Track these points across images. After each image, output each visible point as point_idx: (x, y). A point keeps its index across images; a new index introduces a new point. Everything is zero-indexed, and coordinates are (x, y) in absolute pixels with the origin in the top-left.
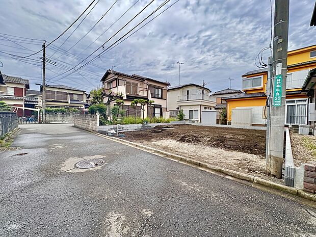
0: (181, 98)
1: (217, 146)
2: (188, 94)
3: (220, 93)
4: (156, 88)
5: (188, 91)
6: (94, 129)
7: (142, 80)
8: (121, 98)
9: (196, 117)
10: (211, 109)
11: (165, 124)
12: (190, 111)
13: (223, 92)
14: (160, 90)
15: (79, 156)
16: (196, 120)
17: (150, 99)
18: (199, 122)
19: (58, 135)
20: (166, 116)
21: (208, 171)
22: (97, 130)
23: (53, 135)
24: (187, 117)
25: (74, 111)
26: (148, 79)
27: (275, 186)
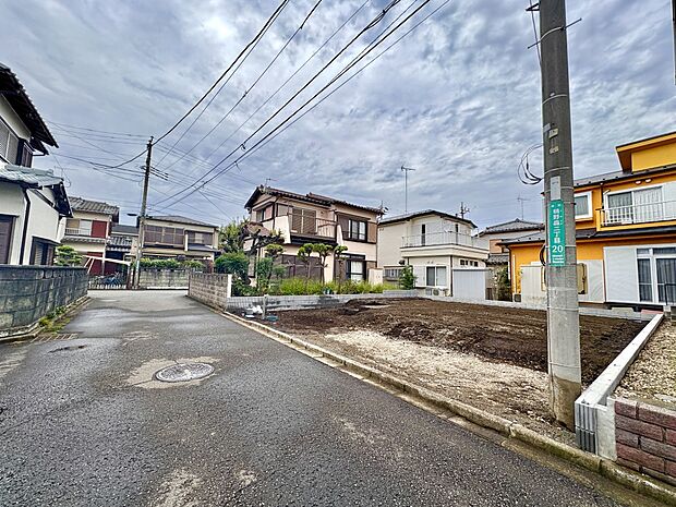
0: (409, 241)
1: (466, 349)
2: (424, 231)
3: (497, 229)
4: (353, 219)
5: (424, 226)
6: (221, 303)
7: (325, 204)
8: (280, 240)
9: (442, 283)
10: (476, 264)
11: (369, 296)
12: (428, 268)
13: (504, 228)
14: (362, 225)
15: (171, 357)
16: (442, 288)
17: (341, 242)
18: (449, 292)
19: (152, 314)
20: (376, 278)
21: (417, 403)
22: (226, 305)
23: (142, 314)
24: (421, 282)
25: (193, 265)
26: (338, 204)
27: (553, 447)
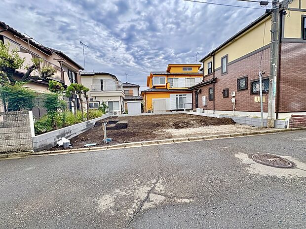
2: (102, 83)
4: (70, 70)
7: (47, 52)
9: (117, 109)
12: (108, 102)
17: (68, 83)
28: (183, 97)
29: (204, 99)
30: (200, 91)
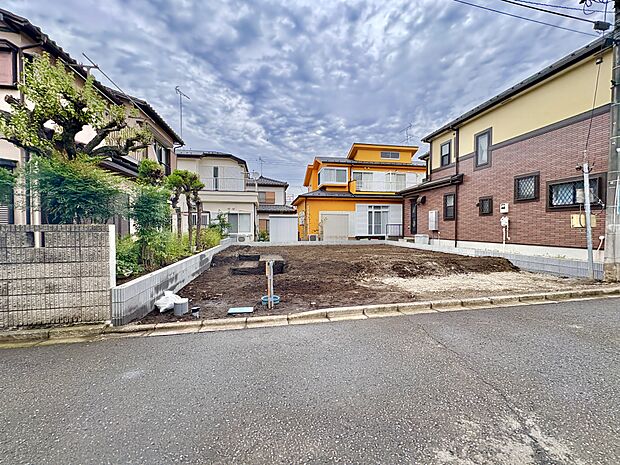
2: (216, 175)
5: (216, 169)
9: (245, 229)
16: (246, 234)
28: (381, 210)
29: (432, 217)
30: (424, 201)
